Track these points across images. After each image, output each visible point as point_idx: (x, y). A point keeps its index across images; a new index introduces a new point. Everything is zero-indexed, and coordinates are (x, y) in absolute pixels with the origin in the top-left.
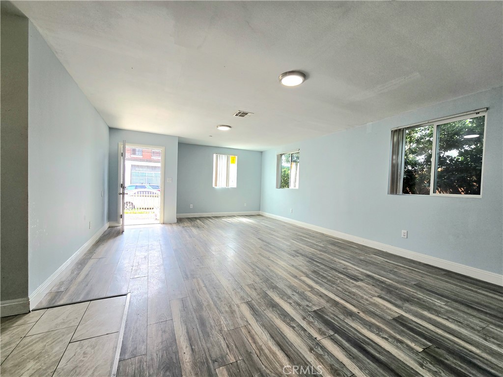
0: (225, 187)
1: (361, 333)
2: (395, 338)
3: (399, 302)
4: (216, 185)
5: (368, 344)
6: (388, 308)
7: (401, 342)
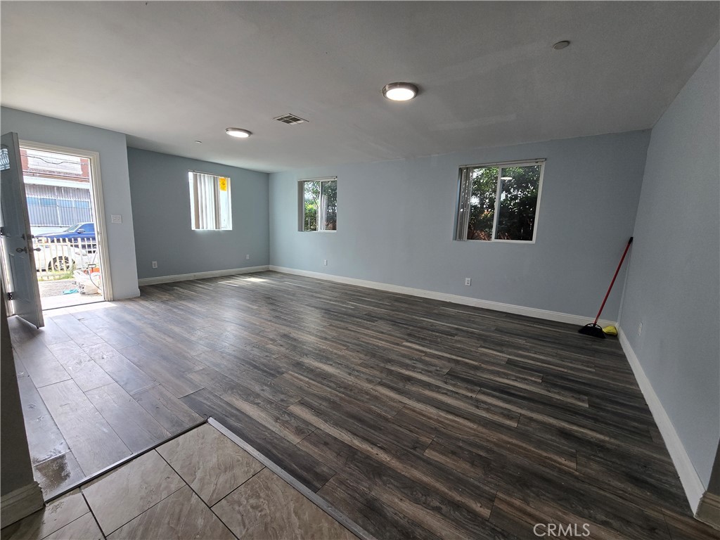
0: (215, 229)
1: (497, 382)
2: (520, 378)
3: (499, 348)
4: (198, 226)
5: (509, 388)
6: (496, 355)
7: (526, 379)
